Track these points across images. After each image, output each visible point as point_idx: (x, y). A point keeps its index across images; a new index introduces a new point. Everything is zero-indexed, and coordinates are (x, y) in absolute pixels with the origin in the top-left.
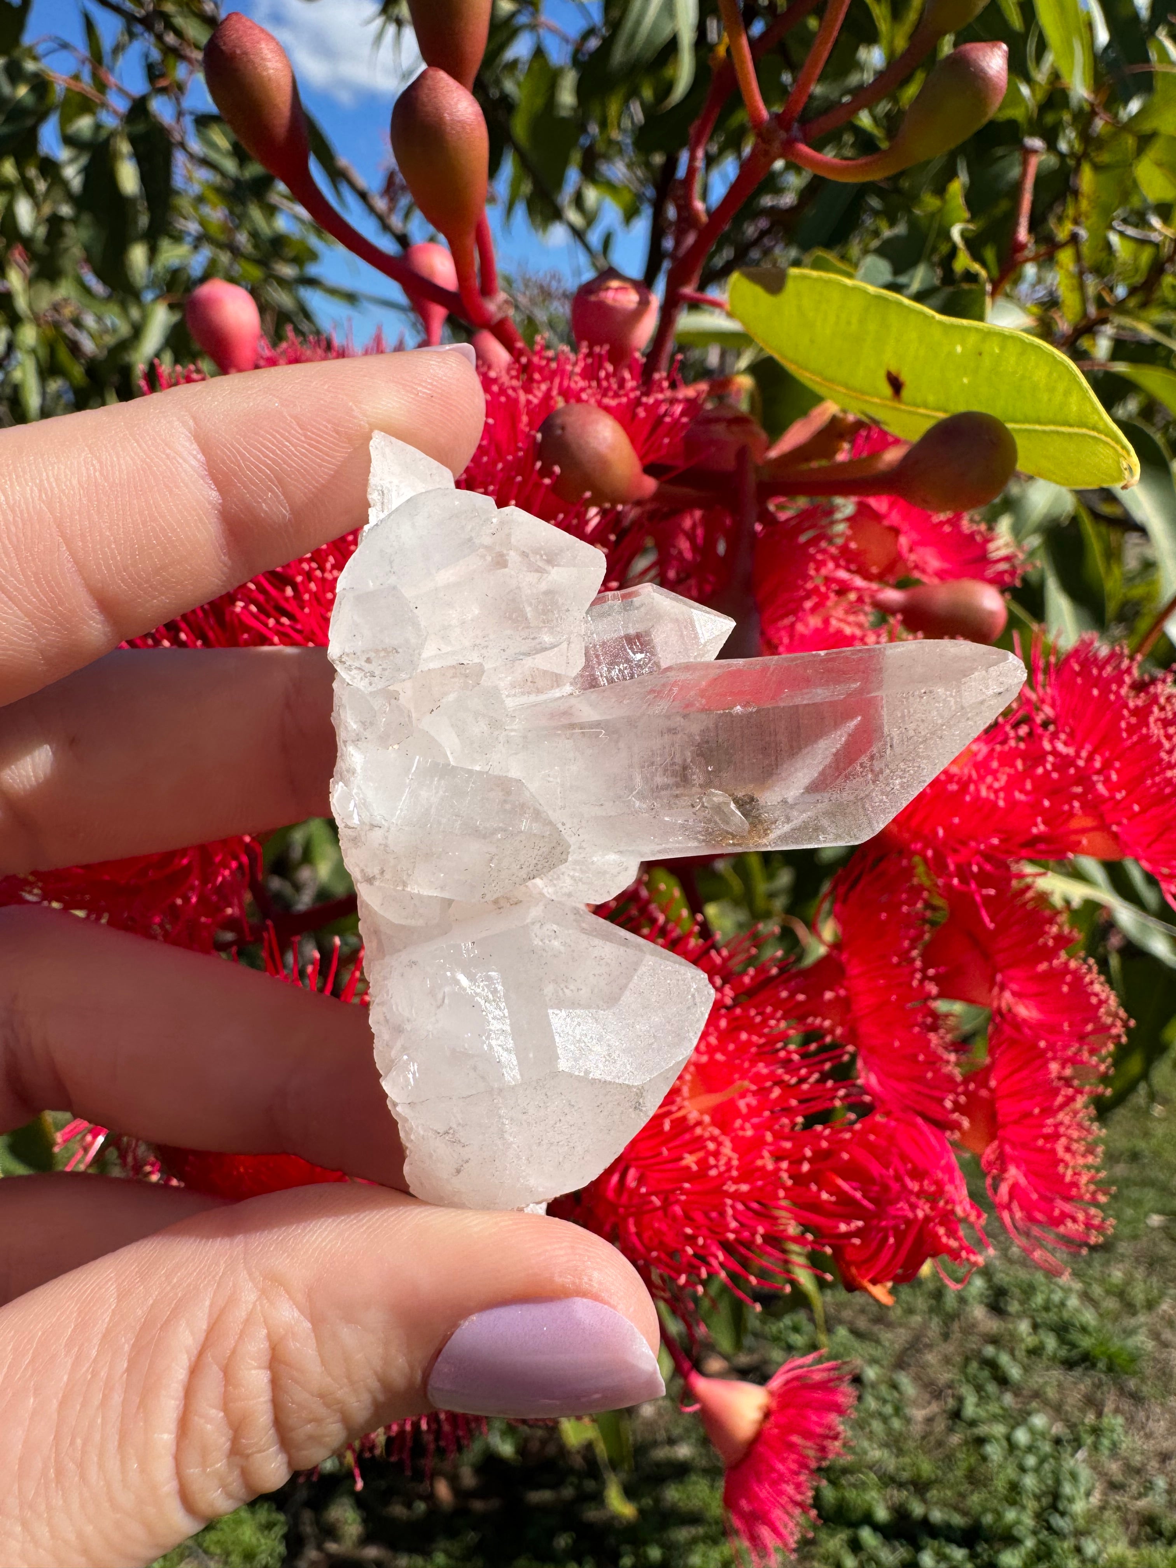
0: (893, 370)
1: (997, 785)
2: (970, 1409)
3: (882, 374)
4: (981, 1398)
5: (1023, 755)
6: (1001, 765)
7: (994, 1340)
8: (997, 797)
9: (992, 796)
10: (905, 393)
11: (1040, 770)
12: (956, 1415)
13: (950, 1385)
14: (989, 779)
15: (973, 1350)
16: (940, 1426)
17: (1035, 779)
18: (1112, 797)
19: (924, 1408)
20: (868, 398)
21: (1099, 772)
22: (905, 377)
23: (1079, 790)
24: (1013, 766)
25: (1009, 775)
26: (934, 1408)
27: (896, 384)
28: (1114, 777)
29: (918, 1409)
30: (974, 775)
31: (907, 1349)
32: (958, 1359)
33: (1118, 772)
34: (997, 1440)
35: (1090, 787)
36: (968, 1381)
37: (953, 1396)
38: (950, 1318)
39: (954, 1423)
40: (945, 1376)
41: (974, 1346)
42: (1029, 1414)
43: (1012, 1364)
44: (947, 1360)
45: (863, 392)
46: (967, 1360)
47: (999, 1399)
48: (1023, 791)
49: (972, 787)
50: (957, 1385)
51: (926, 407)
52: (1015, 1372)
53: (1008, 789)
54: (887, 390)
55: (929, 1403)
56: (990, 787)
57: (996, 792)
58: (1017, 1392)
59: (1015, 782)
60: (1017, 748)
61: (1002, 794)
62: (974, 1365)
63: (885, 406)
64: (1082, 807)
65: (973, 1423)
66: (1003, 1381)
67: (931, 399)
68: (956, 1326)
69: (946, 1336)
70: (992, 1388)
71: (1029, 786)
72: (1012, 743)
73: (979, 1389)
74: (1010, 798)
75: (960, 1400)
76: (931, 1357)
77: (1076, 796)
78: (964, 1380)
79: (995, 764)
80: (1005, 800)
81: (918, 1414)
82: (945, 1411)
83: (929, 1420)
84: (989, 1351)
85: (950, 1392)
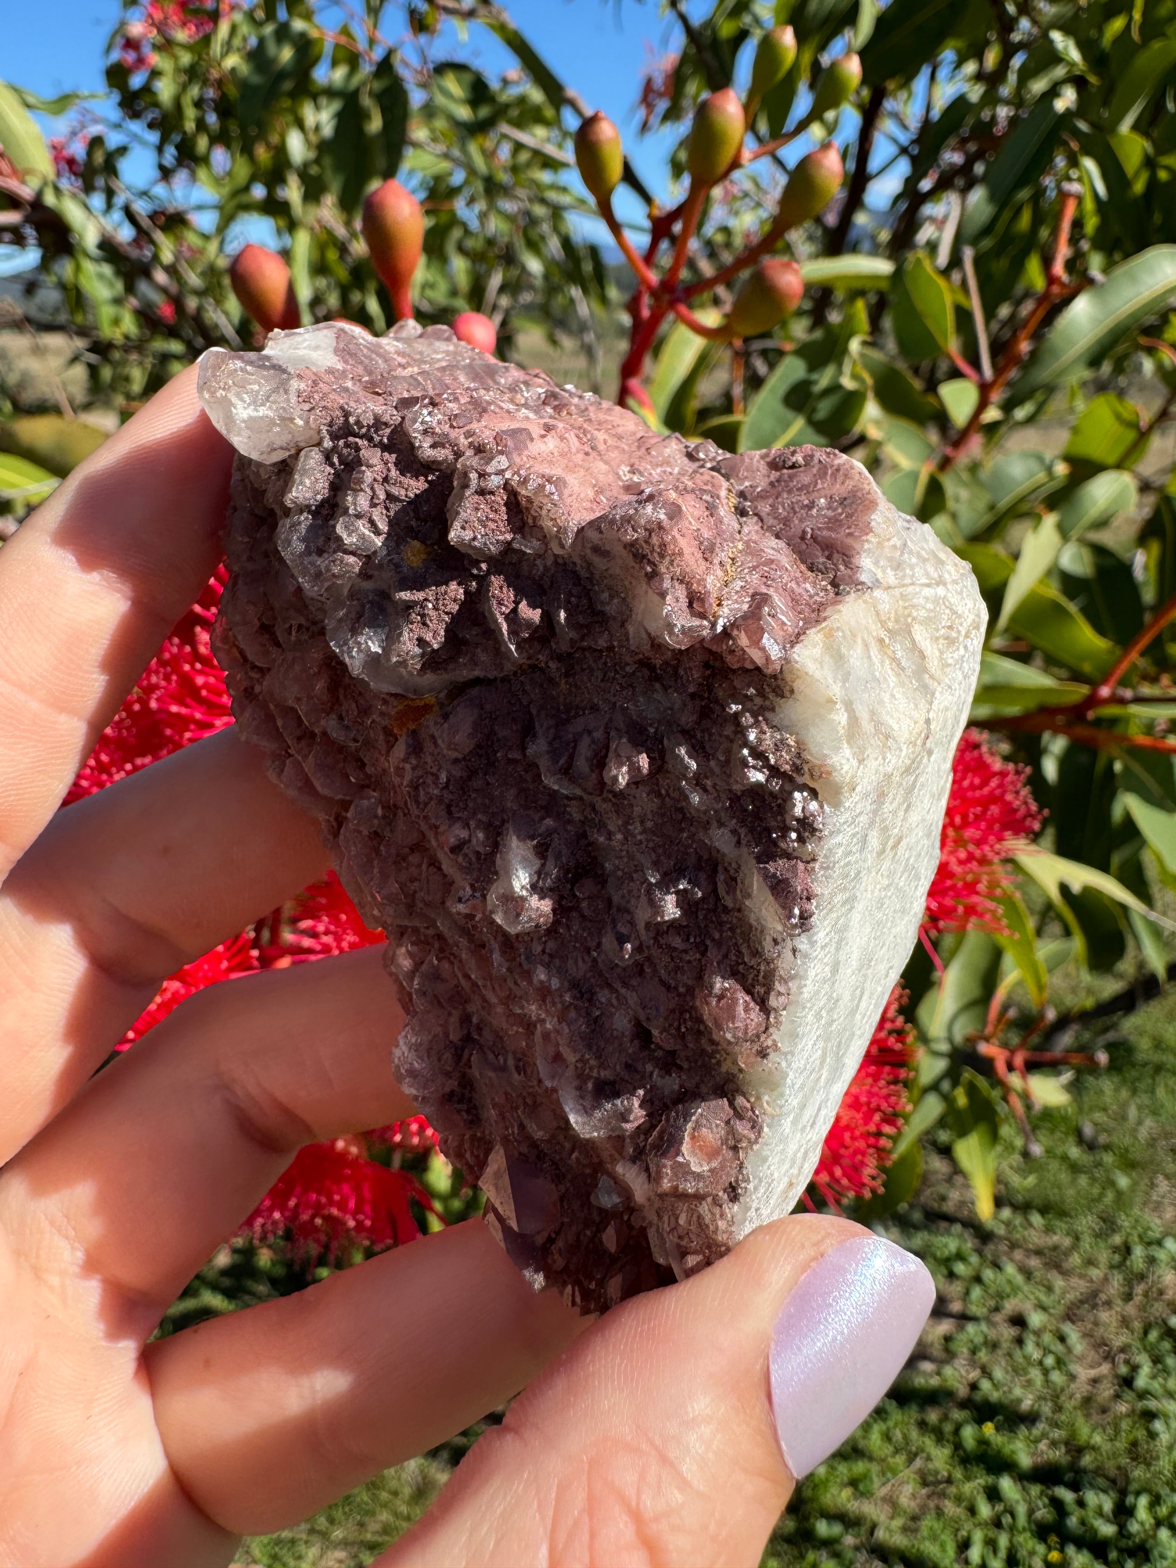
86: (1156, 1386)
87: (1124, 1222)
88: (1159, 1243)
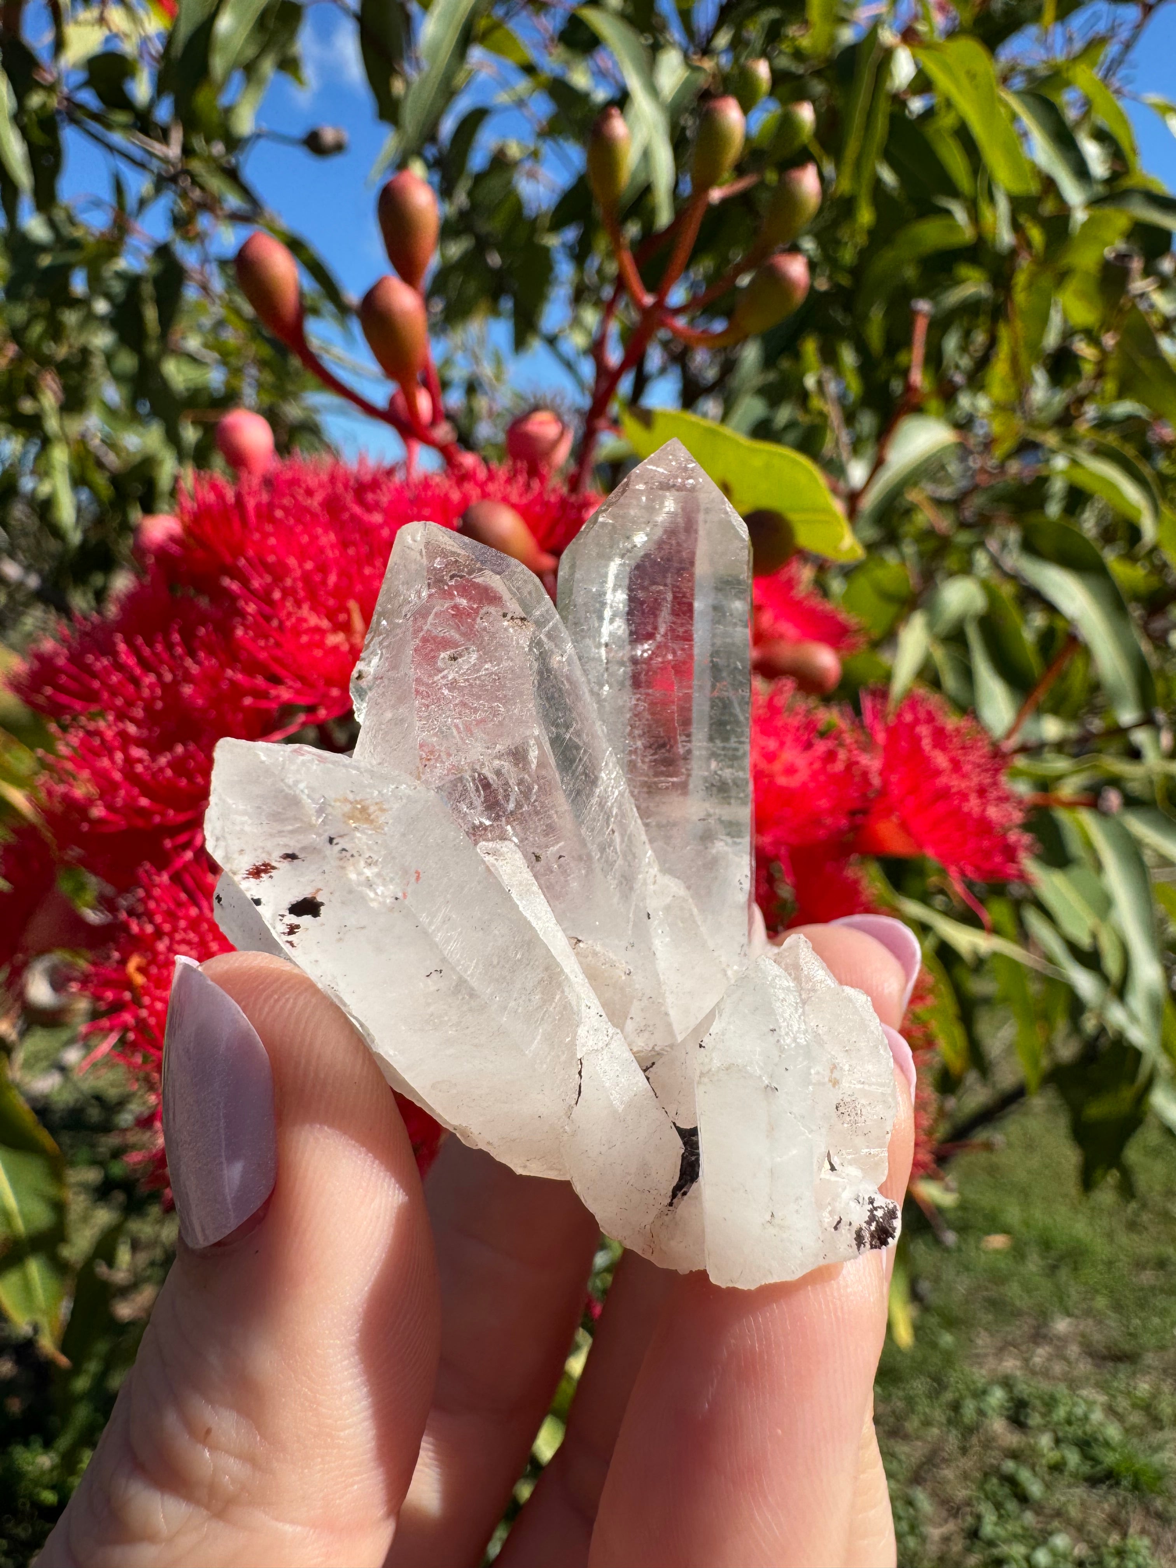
2: (989, 1528)
4: (1000, 1516)
7: (1014, 1455)
12: (974, 1534)
13: (968, 1503)
15: (992, 1466)
16: (957, 1546)
19: (941, 1525)
26: (950, 1527)
29: (935, 1527)
31: (924, 1464)
32: (978, 1475)
34: (1016, 1561)
36: (987, 1498)
37: (972, 1514)
38: (969, 1431)
39: (973, 1543)
40: (961, 1493)
41: (994, 1462)
42: (1051, 1534)
43: (1032, 1479)
44: (965, 1476)
46: (986, 1475)
47: (1018, 1518)
50: (975, 1503)
52: (1035, 1489)
55: (946, 1521)
58: (1038, 1509)
62: (995, 1481)
65: (991, 1543)
66: (1023, 1498)
68: (974, 1440)
69: (964, 1450)
70: (1011, 1506)
73: (998, 1506)
75: (979, 1518)
76: (948, 1473)
78: (982, 1496)
81: (935, 1533)
82: (962, 1530)
83: (946, 1539)
84: (1009, 1466)
85: (968, 1509)
86: (1000, 1531)
87: (953, 1377)
88: (984, 1392)
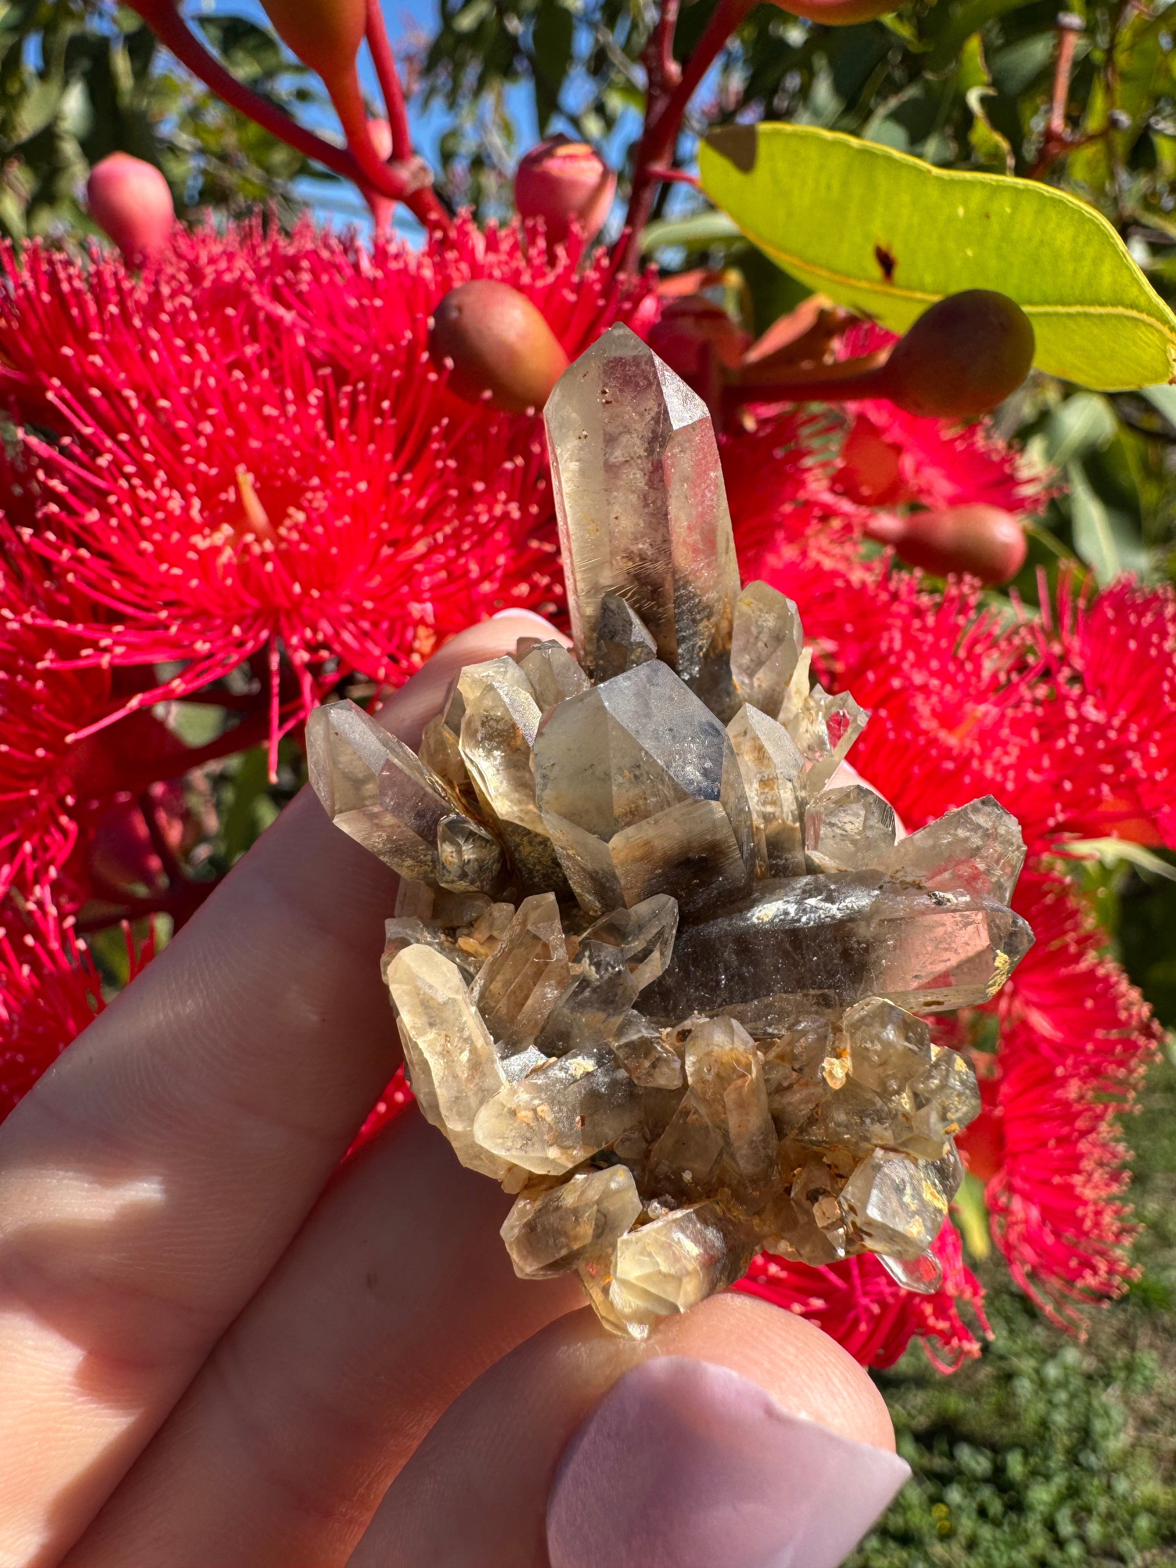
0: (883, 246)
1: (1006, 761)
3: (870, 252)
4: (1012, 1332)
5: (1040, 724)
6: (1014, 732)
8: (1005, 778)
9: (999, 778)
10: (899, 273)
11: (1061, 744)
14: (998, 752)
17: (1054, 755)
18: (1151, 777)
20: (853, 282)
21: (1133, 747)
22: (897, 252)
23: (1108, 769)
24: (1028, 737)
25: (1022, 749)
27: (886, 262)
28: (1153, 751)
30: (977, 749)
33: (1158, 744)
34: (1026, 1374)
35: (1123, 765)
36: (998, 1313)
42: (1060, 1348)
45: (848, 276)
46: (997, 1292)
48: (1038, 770)
49: (975, 764)
51: (923, 289)
53: (1020, 767)
54: (875, 270)
56: (997, 763)
57: (1004, 770)
59: (1029, 758)
60: (1033, 714)
61: (1011, 774)
62: (1006, 1298)
63: (875, 292)
64: (1113, 790)
65: (1002, 1358)
67: (928, 279)
71: (1046, 762)
72: (1027, 708)
73: (1010, 1322)
74: (1021, 779)
77: (1105, 778)
79: (1005, 732)
80: (1016, 780)
